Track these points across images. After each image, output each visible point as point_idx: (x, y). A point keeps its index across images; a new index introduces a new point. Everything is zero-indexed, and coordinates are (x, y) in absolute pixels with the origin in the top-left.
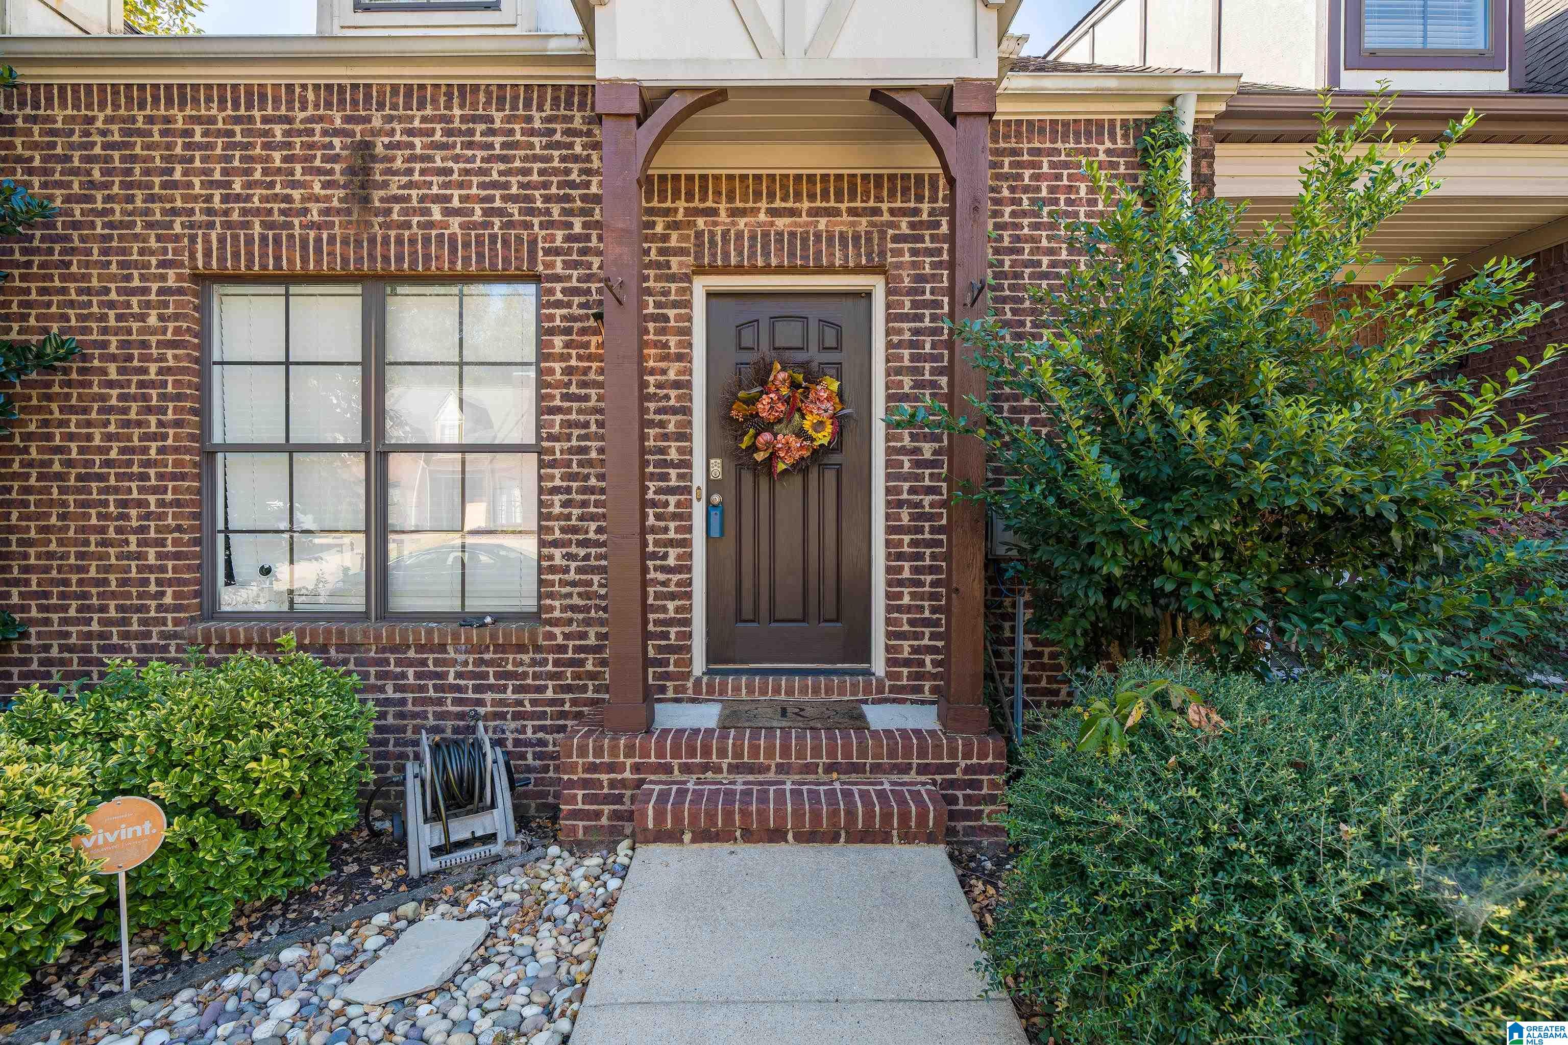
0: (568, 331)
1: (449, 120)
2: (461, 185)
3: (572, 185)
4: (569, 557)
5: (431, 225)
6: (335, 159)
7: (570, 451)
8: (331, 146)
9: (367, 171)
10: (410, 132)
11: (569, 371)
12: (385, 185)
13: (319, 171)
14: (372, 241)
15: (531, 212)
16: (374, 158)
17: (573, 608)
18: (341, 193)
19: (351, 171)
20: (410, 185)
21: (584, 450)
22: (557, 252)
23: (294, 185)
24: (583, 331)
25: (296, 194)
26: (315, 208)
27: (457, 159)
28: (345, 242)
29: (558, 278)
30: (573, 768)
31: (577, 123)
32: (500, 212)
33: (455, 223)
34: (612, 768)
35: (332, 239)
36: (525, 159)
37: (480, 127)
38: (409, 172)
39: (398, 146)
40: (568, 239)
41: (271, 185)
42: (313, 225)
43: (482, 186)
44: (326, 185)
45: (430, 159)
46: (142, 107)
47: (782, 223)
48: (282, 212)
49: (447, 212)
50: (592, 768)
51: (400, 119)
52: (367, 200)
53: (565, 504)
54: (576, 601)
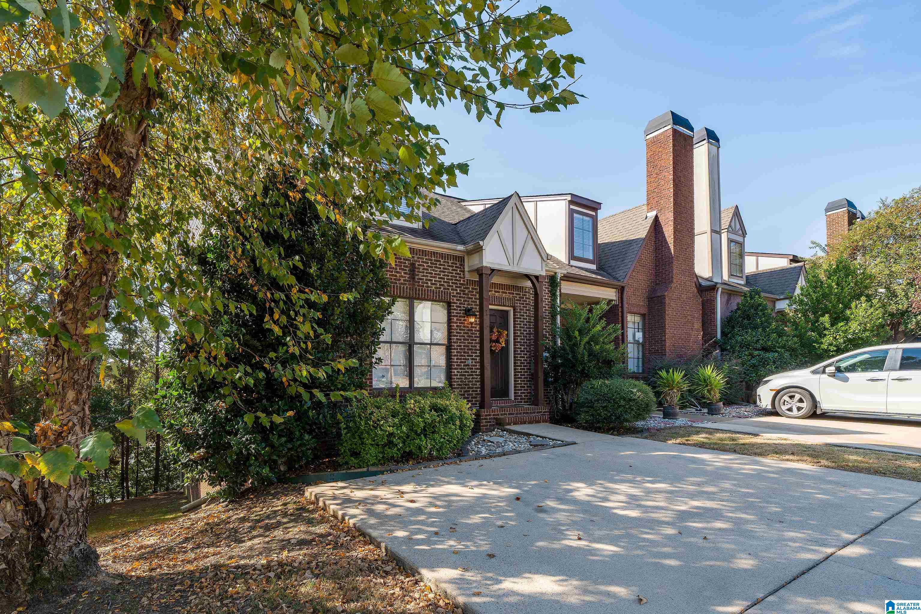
0: (457, 316)
1: (431, 260)
2: (434, 277)
3: (457, 280)
4: (458, 372)
5: (428, 287)
6: (407, 267)
7: (458, 346)
8: (405, 263)
9: (414, 271)
10: (423, 262)
11: (457, 326)
12: (418, 275)
13: (403, 270)
14: (416, 289)
15: (449, 286)
16: (415, 268)
17: (459, 385)
18: (408, 276)
19: (410, 270)
20: (423, 276)
21: (460, 346)
22: (455, 296)
23: (397, 272)
24: (460, 316)
25: (398, 275)
26: (402, 279)
27: (433, 270)
28: (410, 289)
29: (455, 303)
31: (458, 265)
32: (443, 285)
33: (434, 286)
34: (490, 415)
35: (407, 287)
36: (448, 272)
37: (438, 263)
38: (423, 272)
39: (421, 265)
40: (457, 293)
41: (392, 272)
42: (402, 284)
43: (439, 278)
44: (405, 273)
45: (428, 270)
47: (497, 294)
48: (394, 279)
49: (432, 284)
50: (486, 415)
51: (421, 258)
52: (414, 278)
53: (457, 359)
54: (460, 383)
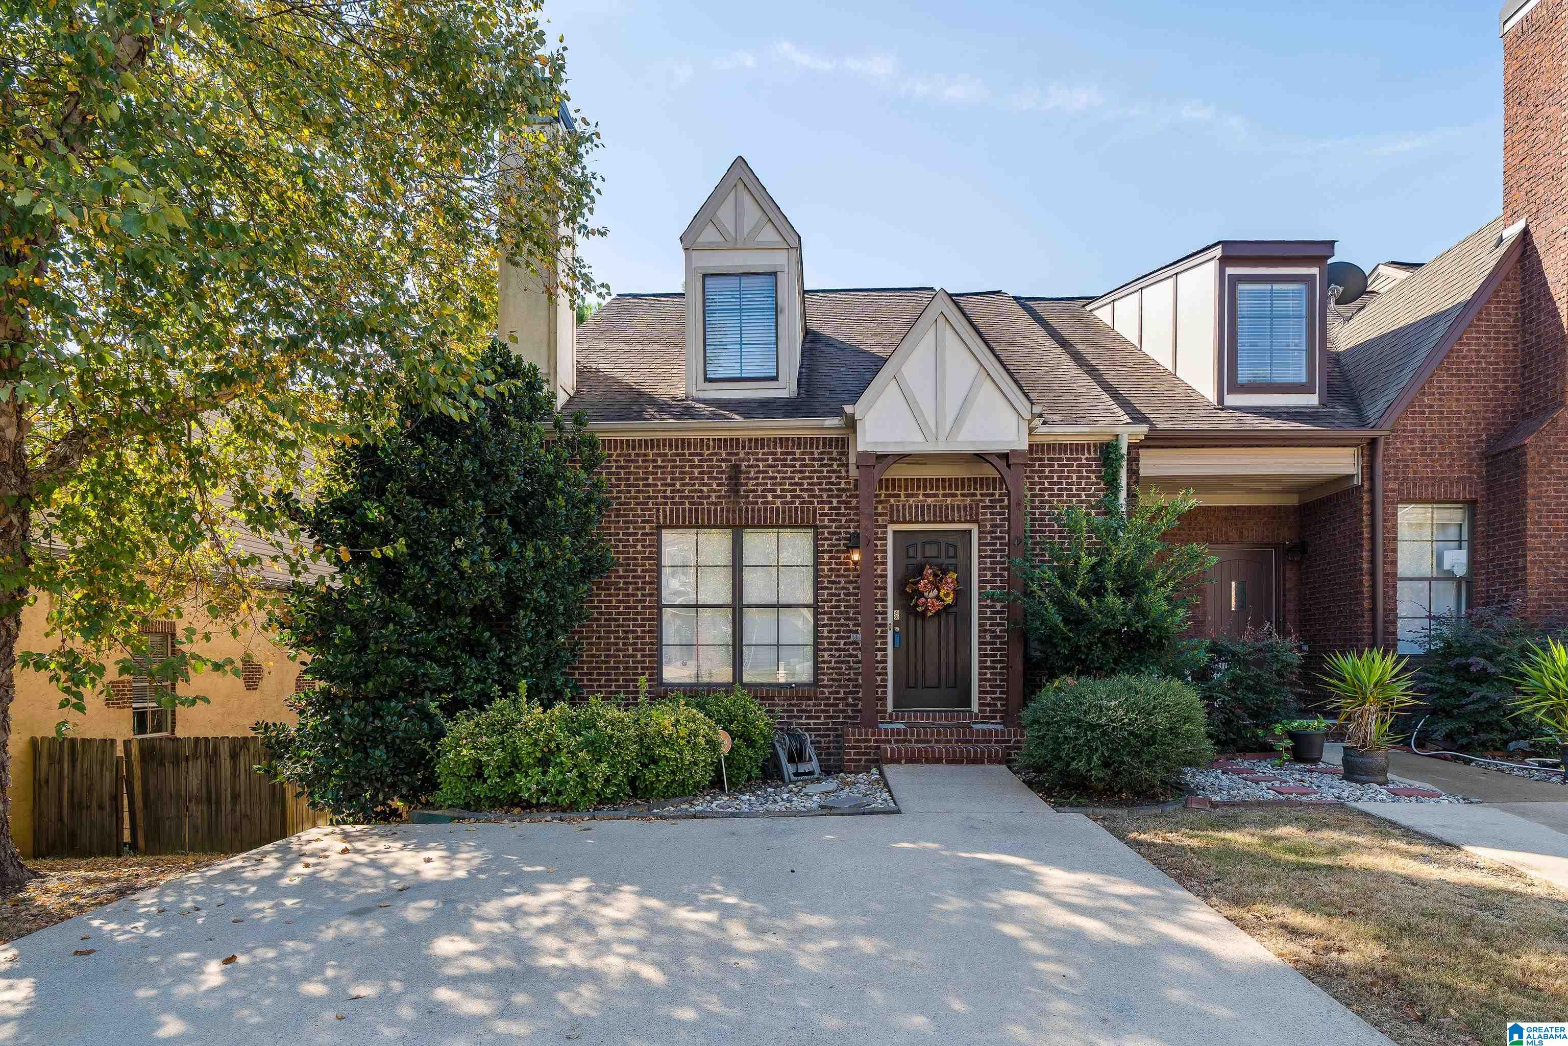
0: (830, 551)
1: (775, 454)
2: (781, 484)
3: (832, 484)
4: (832, 656)
5: (767, 503)
6: (722, 472)
7: (832, 607)
8: (721, 467)
9: (738, 478)
10: (757, 460)
11: (831, 570)
12: (746, 484)
13: (716, 478)
14: (740, 510)
15: (814, 496)
16: (741, 472)
17: (834, 680)
18: (726, 488)
19: (730, 478)
20: (757, 484)
21: (838, 607)
22: (826, 515)
23: (704, 485)
24: (838, 552)
25: (705, 489)
26: (713, 495)
27: (779, 472)
28: (728, 511)
29: (826, 527)
30: (849, 741)
31: (835, 455)
32: (799, 497)
33: (778, 501)
34: (866, 741)
35: (722, 509)
36: (811, 472)
37: (790, 457)
38: (757, 478)
39: (752, 466)
40: (830, 509)
41: (694, 485)
42: (713, 503)
43: (791, 484)
44: (718, 485)
45: (767, 472)
46: (634, 449)
47: (929, 500)
48: (699, 497)
49: (775, 497)
50: (857, 741)
51: (753, 454)
52: (738, 491)
53: (829, 632)
54: (834, 676)
